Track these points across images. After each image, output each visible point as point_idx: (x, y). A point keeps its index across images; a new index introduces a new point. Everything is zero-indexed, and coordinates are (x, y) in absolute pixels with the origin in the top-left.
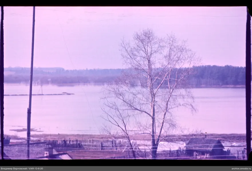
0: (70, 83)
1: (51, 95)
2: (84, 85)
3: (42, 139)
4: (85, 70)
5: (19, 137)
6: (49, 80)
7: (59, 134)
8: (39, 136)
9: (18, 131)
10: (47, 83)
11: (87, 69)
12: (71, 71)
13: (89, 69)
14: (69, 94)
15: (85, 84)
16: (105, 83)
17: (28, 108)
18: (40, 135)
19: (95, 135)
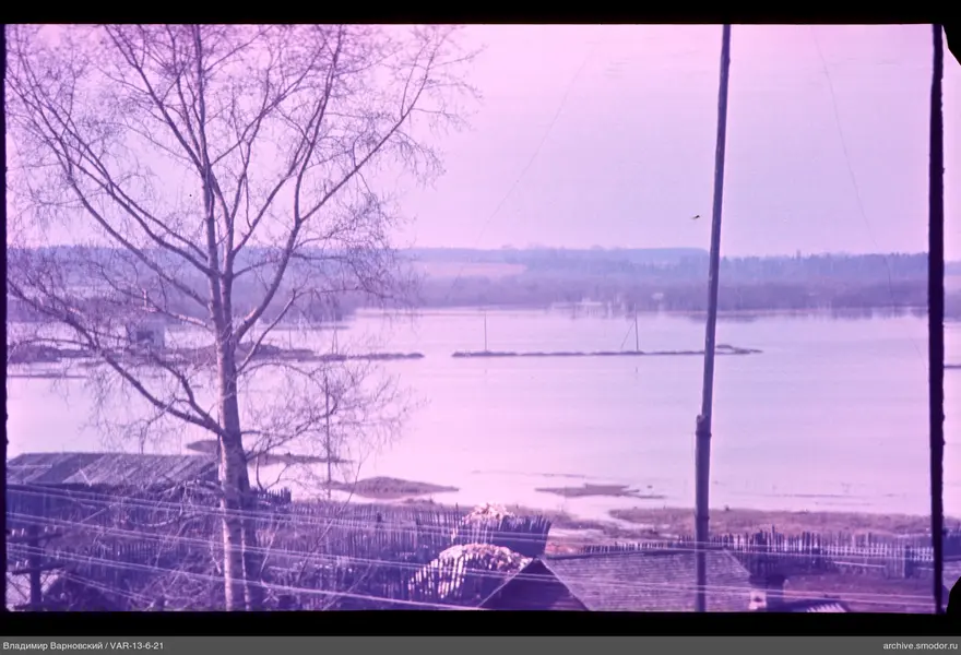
0: (738, 307)
1: (674, 353)
2: (794, 315)
3: (665, 526)
4: (793, 259)
5: (574, 520)
6: (658, 296)
7: (727, 509)
8: (651, 517)
9: (568, 493)
10: (652, 306)
11: (799, 253)
12: (738, 260)
13: (806, 254)
14: (743, 352)
15: (798, 311)
16: (873, 309)
17: (699, 417)
18: (655, 510)
19: (870, 516)
